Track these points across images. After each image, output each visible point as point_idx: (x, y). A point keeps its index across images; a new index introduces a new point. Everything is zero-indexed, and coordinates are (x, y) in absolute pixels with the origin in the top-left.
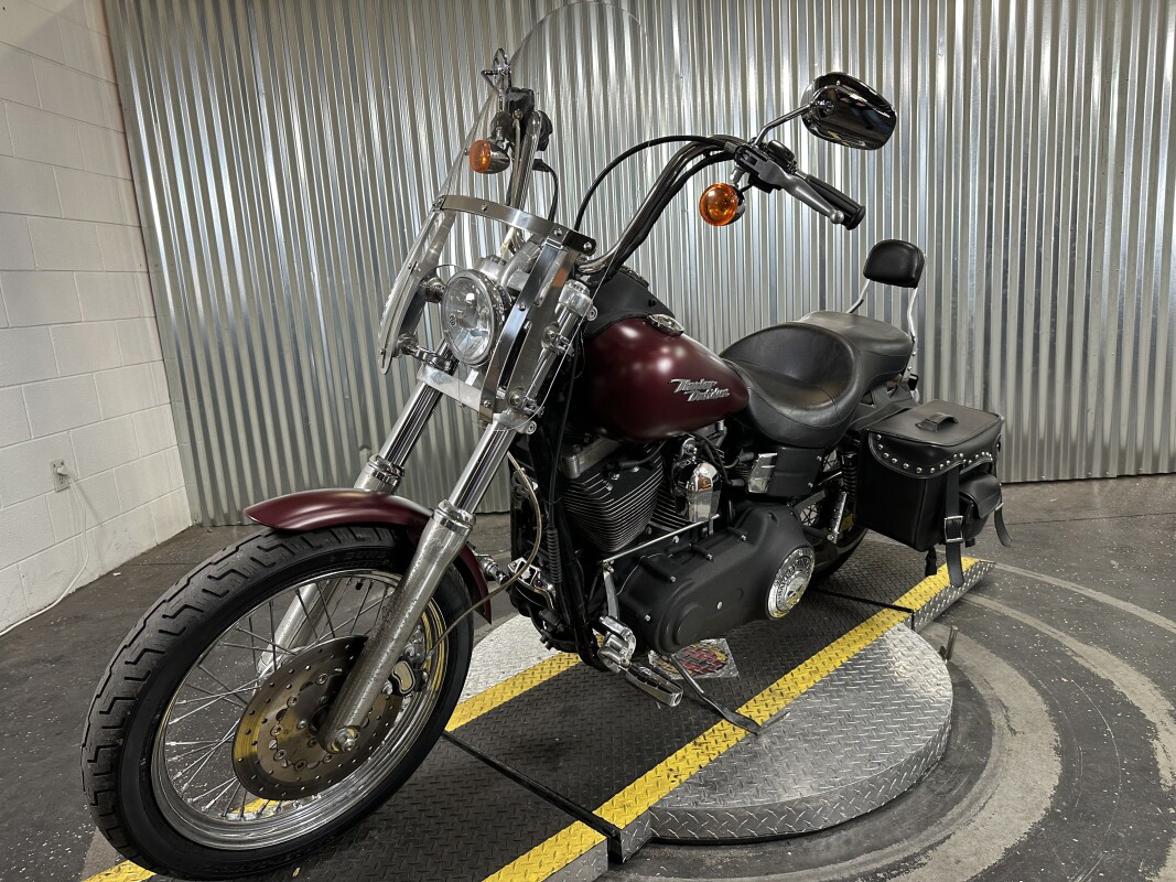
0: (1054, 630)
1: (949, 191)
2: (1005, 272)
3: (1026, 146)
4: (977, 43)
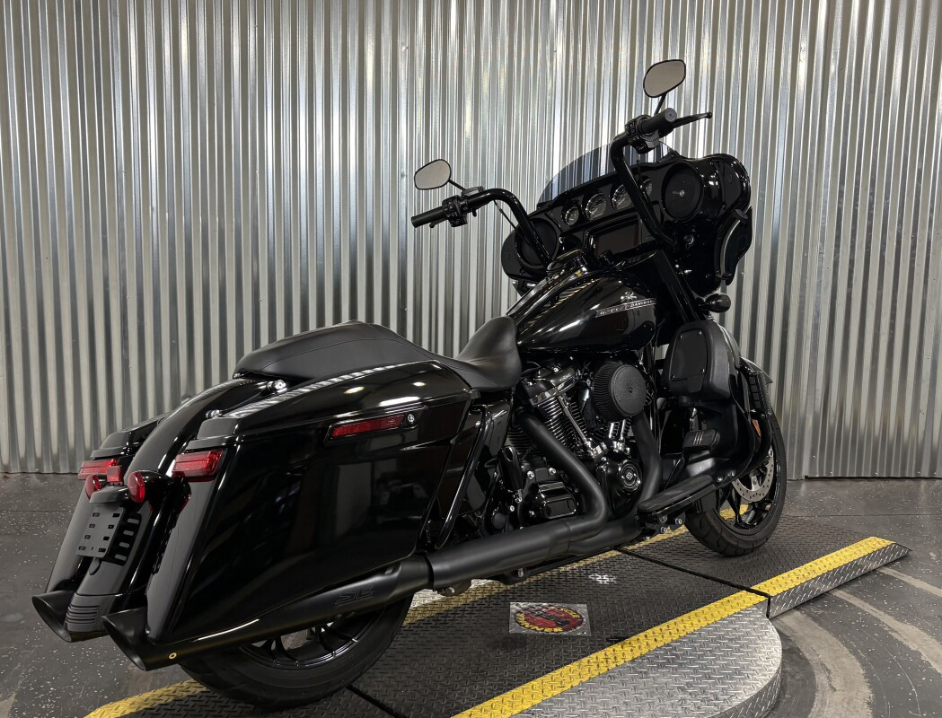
0: (874, 609)
1: (803, 189)
2: (851, 272)
3: (875, 154)
4: (836, 53)
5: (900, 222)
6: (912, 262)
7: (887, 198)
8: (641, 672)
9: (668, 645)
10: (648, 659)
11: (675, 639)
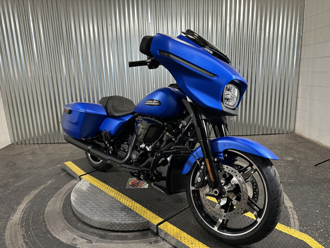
5: (248, 66)
6: (252, 77)
7: (244, 60)
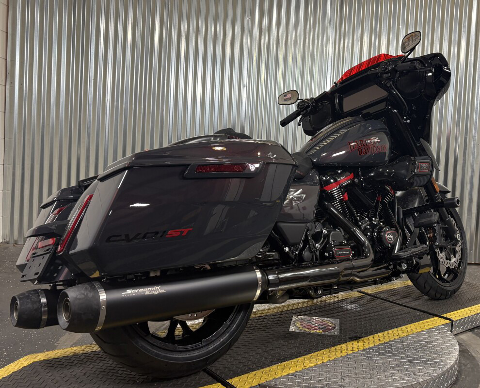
8: (368, 357)
9: (387, 343)
10: (373, 349)
11: (391, 340)
